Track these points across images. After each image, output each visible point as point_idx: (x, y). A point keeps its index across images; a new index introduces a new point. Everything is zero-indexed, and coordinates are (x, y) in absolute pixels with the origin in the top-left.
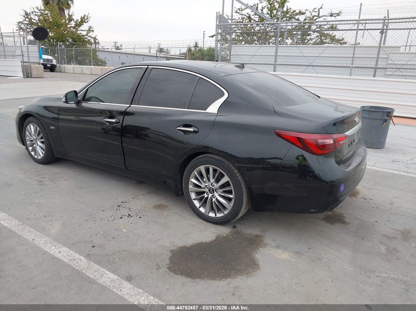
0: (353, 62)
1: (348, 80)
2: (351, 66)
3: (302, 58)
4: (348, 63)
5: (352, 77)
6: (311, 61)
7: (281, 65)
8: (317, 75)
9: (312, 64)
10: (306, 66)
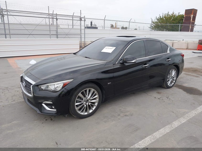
0: (50, 32)
1: (50, 41)
2: (50, 34)
3: (25, 30)
4: (48, 33)
5: (51, 39)
6: (30, 32)
7: (13, 34)
8: (35, 39)
9: (31, 34)
10: (28, 34)
